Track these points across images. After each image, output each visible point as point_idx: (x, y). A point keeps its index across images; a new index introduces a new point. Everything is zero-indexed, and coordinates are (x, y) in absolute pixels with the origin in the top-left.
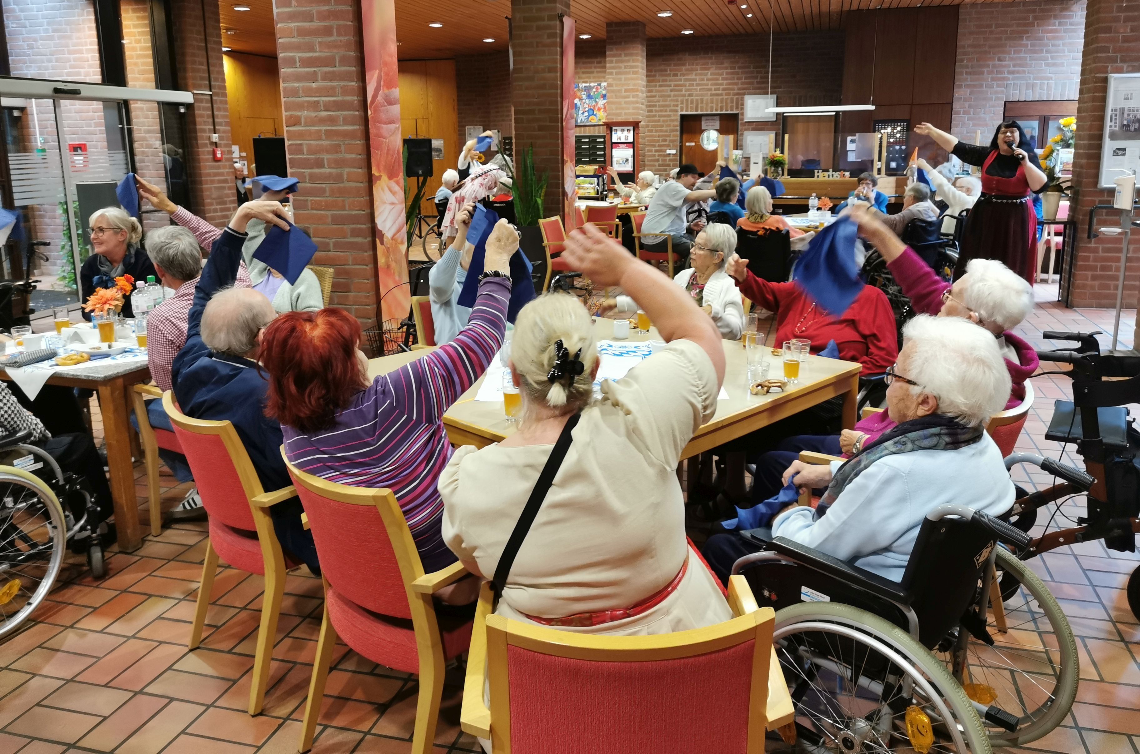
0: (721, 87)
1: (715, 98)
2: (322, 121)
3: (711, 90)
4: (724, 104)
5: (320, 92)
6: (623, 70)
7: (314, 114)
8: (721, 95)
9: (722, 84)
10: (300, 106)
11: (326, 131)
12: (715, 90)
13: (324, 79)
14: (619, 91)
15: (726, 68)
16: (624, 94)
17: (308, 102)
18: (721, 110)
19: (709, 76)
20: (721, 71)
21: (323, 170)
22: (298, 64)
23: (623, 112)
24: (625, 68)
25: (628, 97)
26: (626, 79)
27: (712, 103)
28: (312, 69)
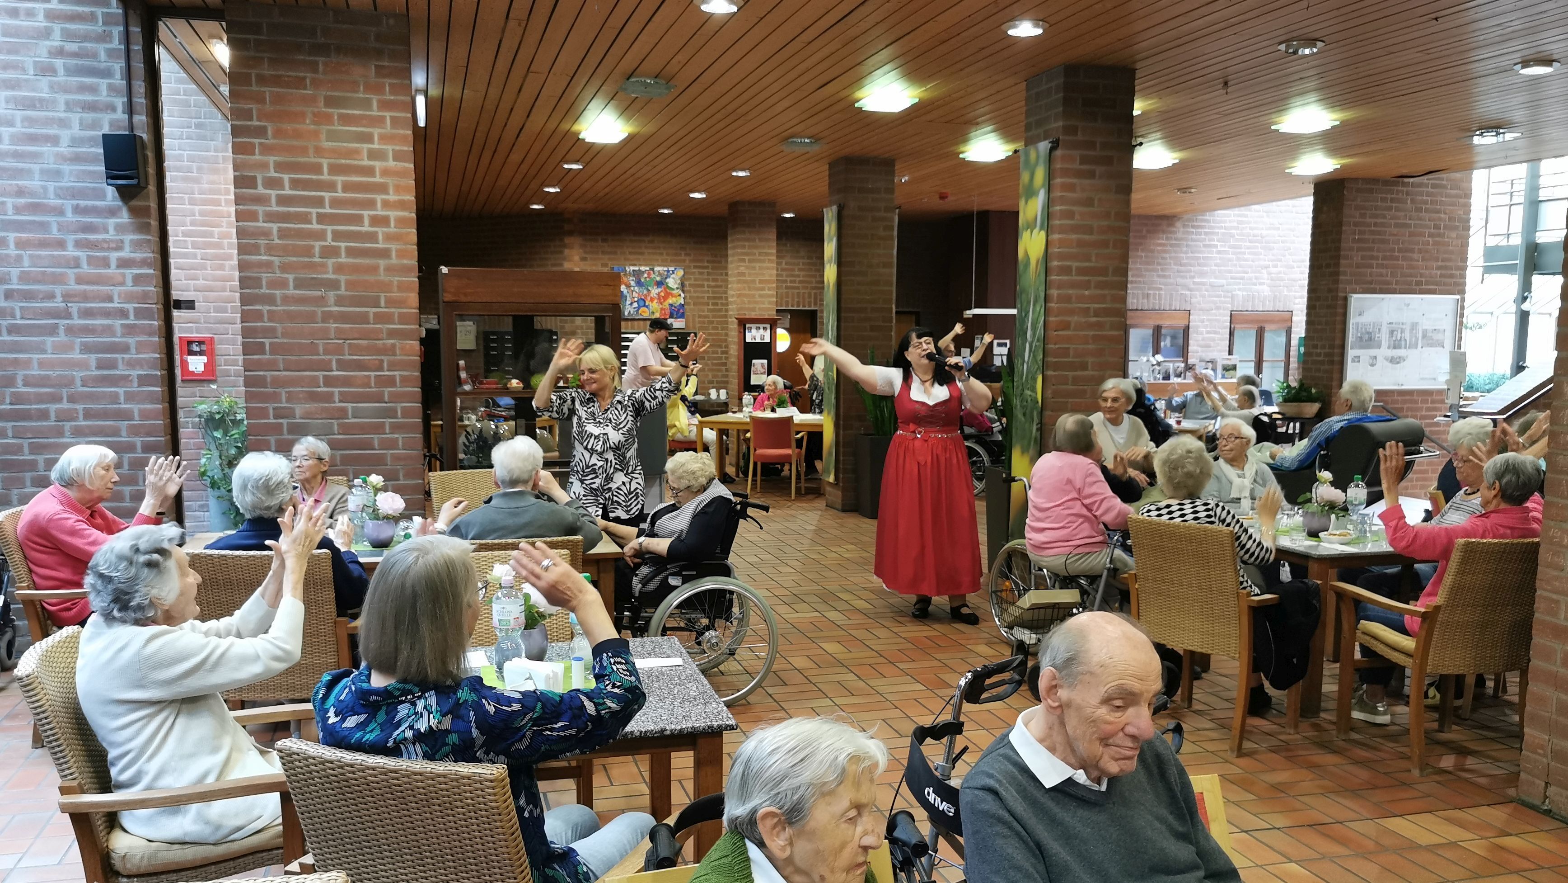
0: (798, 279)
1: (790, 291)
2: (1091, 326)
3: (786, 281)
4: (801, 300)
5: (1092, 299)
6: (757, 257)
7: (1084, 320)
8: (798, 288)
9: (798, 276)
10: (1072, 312)
11: (1093, 335)
12: (791, 282)
13: (1096, 287)
14: (754, 281)
15: (803, 258)
16: (758, 285)
17: (1080, 308)
18: (798, 306)
19: (784, 266)
20: (796, 261)
21: (1086, 373)
22: (1074, 273)
23: (757, 306)
24: (760, 254)
25: (763, 289)
26: (760, 268)
27: (787, 297)
28: (1087, 278)
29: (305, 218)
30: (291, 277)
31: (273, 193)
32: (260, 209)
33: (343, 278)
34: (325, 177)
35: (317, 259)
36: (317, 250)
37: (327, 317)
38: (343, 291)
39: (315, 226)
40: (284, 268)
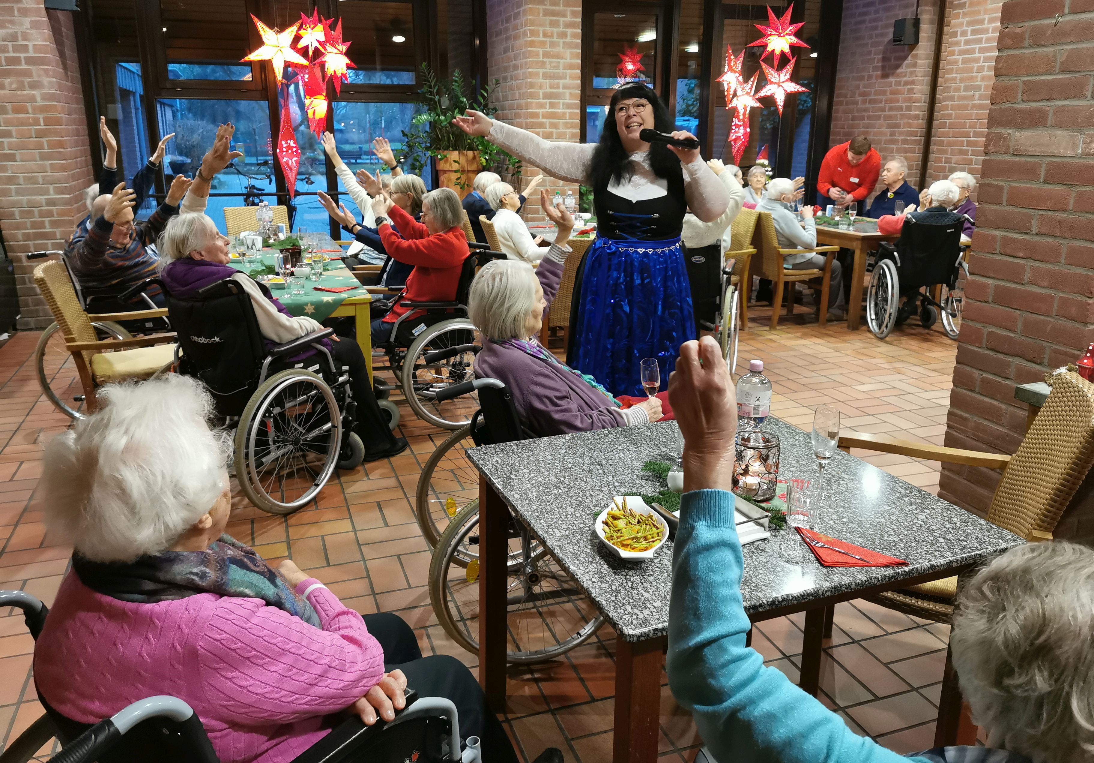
29: (972, 51)
30: (962, 85)
31: (963, 39)
32: (956, 49)
33: (983, 84)
34: (986, 26)
35: (975, 74)
36: (975, 69)
37: (974, 106)
38: (982, 92)
39: (977, 55)
40: (962, 80)
